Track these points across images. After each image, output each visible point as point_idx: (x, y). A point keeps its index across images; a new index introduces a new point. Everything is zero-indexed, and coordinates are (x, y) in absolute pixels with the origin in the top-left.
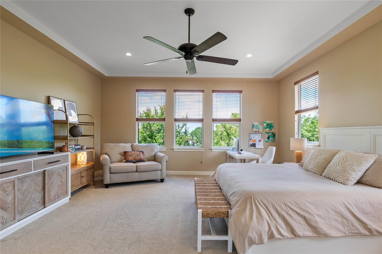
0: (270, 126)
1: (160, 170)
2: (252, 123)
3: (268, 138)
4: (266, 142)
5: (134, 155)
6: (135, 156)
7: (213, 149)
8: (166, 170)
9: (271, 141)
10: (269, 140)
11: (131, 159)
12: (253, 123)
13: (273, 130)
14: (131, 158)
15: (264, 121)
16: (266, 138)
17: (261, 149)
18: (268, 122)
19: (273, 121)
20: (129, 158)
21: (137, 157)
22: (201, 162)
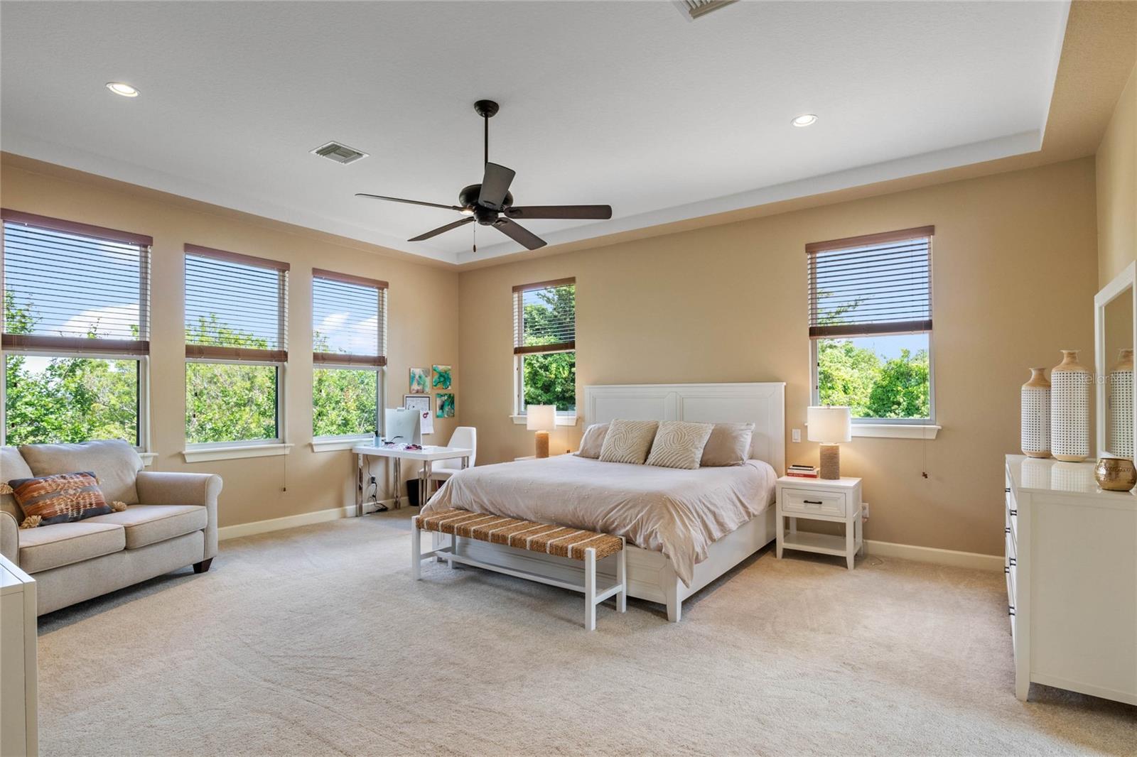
0: (444, 378)
1: (203, 530)
2: (410, 370)
3: (442, 407)
4: (438, 417)
5: (71, 492)
6: (75, 494)
7: (315, 445)
8: (218, 527)
9: (446, 416)
10: (443, 412)
11: (63, 506)
12: (412, 369)
13: (450, 388)
14: (59, 506)
15: (434, 366)
16: (438, 409)
17: (428, 436)
18: (441, 368)
19: (450, 367)
20: (52, 505)
21: (83, 498)
22: (283, 487)
